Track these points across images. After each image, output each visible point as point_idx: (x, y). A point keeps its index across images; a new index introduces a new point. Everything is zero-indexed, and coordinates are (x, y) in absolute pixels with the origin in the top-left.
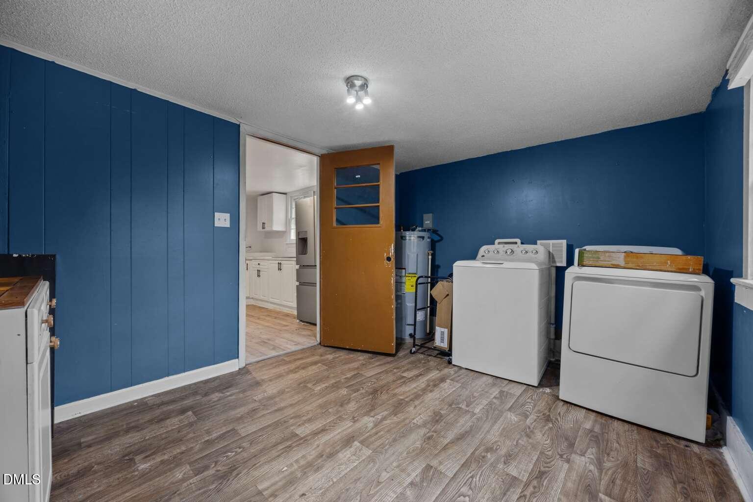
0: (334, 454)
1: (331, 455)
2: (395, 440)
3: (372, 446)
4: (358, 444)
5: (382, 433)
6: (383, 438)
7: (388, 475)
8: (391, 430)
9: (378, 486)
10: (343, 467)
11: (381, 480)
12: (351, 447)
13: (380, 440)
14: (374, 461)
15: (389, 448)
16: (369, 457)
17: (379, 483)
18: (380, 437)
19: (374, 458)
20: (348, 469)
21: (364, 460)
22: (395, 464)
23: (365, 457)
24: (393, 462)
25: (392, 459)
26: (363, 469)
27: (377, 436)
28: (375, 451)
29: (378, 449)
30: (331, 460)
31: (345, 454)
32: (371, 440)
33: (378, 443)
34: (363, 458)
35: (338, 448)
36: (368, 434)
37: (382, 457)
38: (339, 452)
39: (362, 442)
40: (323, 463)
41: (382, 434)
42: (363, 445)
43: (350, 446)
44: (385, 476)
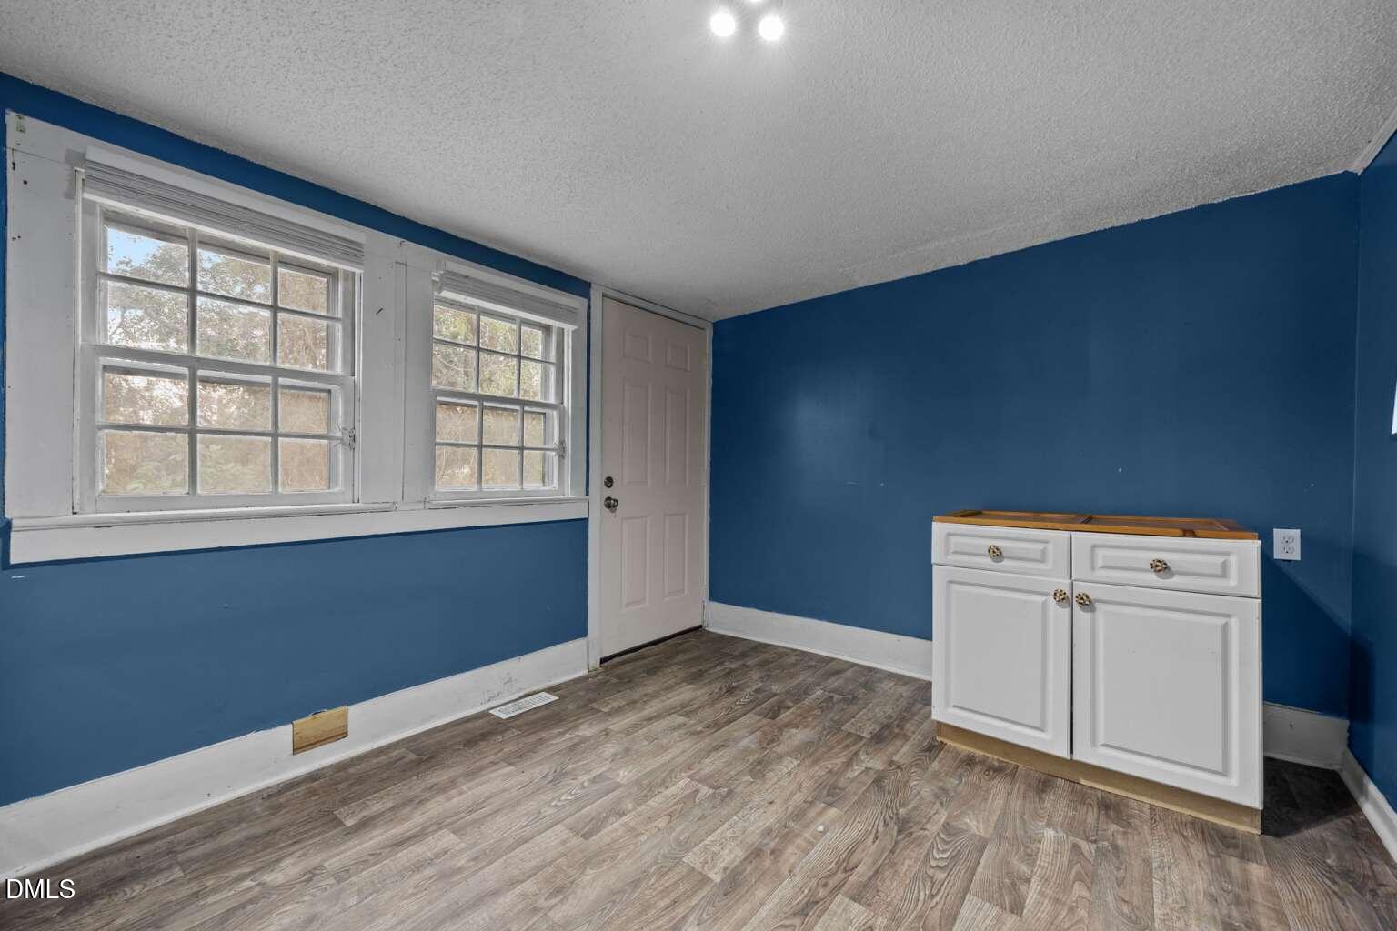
0: (753, 856)
1: (756, 853)
2: (635, 884)
3: (685, 870)
4: (711, 875)
5: (662, 904)
6: (661, 889)
7: (655, 823)
8: (640, 913)
9: (672, 812)
10: (729, 834)
11: (667, 818)
12: (725, 869)
13: (667, 885)
14: (679, 843)
15: (650, 867)
16: (687, 851)
17: (670, 815)
18: (666, 891)
19: (678, 849)
20: (719, 831)
21: (695, 845)
22: (643, 838)
23: (695, 850)
24: (645, 841)
25: (646, 847)
26: (696, 830)
27: (673, 895)
28: (678, 861)
29: (671, 864)
30: (752, 845)
31: (732, 856)
32: (687, 886)
33: (672, 877)
34: (697, 847)
35: (748, 869)
36: (694, 903)
37: (665, 850)
38: (745, 859)
39: (705, 880)
40: (765, 842)
41: (662, 899)
42: (701, 873)
43: (728, 872)
44: (662, 823)
